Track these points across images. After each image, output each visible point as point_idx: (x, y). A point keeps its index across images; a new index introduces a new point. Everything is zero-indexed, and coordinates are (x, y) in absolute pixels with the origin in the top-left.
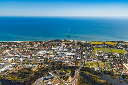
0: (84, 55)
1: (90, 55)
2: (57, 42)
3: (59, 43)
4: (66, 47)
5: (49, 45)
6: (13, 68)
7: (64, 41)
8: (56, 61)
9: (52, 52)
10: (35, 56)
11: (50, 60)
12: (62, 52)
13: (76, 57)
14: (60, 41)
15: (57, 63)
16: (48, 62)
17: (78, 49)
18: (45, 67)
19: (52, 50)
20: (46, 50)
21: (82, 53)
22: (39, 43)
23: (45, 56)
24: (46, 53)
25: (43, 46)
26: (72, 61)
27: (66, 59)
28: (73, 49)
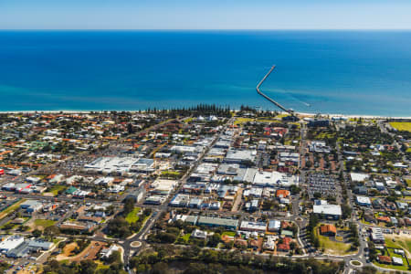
0: (361, 189)
1: (398, 188)
2: (201, 118)
3: (214, 124)
4: (250, 142)
5: (158, 131)
7: (240, 115)
8: (184, 218)
9: (165, 166)
10: (64, 183)
11: (147, 213)
12: (224, 168)
13: (311, 196)
14: (219, 113)
15: (189, 231)
16: (132, 224)
17: (316, 154)
18: (101, 260)
19: (169, 154)
20: (136, 154)
21: (345, 174)
22: (112, 122)
23: (123, 188)
24: (134, 168)
25: (126, 134)
26: (282, 223)
27: (248, 205)
28: (287, 154)
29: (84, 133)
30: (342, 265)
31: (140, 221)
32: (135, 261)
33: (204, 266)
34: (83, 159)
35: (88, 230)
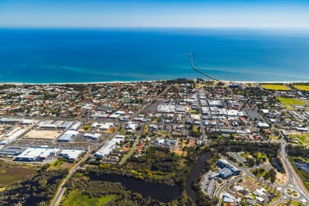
0: (269, 116)
1: (282, 115)
2: (183, 85)
6: (126, 147)
8: (214, 130)
9: (188, 108)
10: (156, 117)
11: (200, 128)
13: (253, 120)
14: (189, 82)
15: (221, 135)
16: (197, 132)
17: (242, 101)
19: (185, 103)
20: (171, 103)
22: (146, 88)
24: (177, 110)
25: (158, 94)
26: (250, 130)
27: (233, 124)
28: (232, 102)
30: (280, 144)
32: (210, 146)
35: (183, 135)
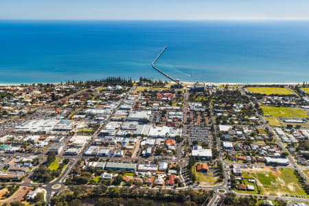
0: (227, 137)
1: (252, 135)
2: (110, 88)
4: (147, 105)
5: (76, 98)
7: (139, 84)
8: (95, 164)
9: (82, 125)
11: (66, 162)
13: (191, 144)
14: (123, 84)
15: (99, 174)
16: (53, 171)
17: (195, 112)
18: (28, 201)
19: (84, 116)
20: (58, 116)
21: (215, 126)
22: (39, 92)
23: (47, 143)
24: (56, 128)
25: (50, 102)
26: (169, 165)
27: (144, 152)
28: (173, 113)
29: (15, 102)
30: (212, 193)
31: (60, 168)
32: (55, 200)
33: (109, 200)
34: (14, 122)
35: (17, 178)
